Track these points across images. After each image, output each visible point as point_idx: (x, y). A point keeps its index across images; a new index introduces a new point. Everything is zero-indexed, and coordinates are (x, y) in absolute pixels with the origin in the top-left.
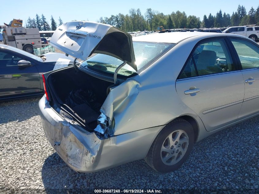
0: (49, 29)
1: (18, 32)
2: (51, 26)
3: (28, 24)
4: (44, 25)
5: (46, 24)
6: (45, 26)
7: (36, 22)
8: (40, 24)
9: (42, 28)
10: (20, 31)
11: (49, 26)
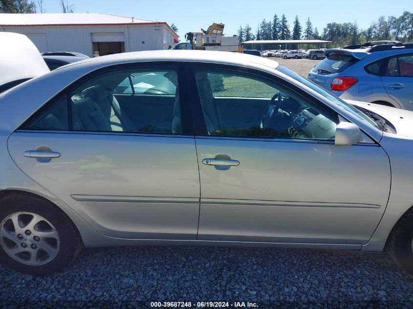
0: (288, 37)
1: (211, 42)
2: (292, 34)
3: (260, 29)
4: (283, 31)
5: (285, 29)
6: (283, 33)
7: (272, 26)
8: (277, 29)
9: (279, 35)
10: (213, 41)
11: (290, 33)
